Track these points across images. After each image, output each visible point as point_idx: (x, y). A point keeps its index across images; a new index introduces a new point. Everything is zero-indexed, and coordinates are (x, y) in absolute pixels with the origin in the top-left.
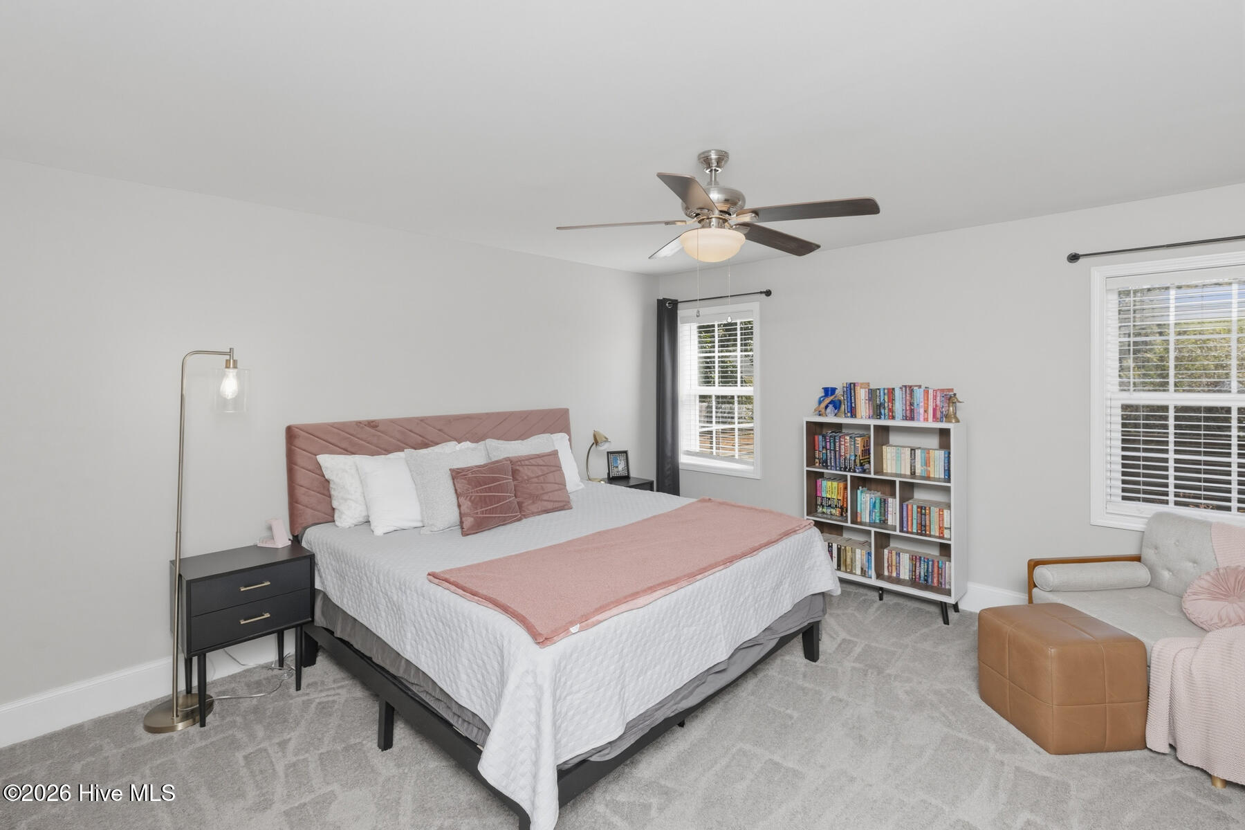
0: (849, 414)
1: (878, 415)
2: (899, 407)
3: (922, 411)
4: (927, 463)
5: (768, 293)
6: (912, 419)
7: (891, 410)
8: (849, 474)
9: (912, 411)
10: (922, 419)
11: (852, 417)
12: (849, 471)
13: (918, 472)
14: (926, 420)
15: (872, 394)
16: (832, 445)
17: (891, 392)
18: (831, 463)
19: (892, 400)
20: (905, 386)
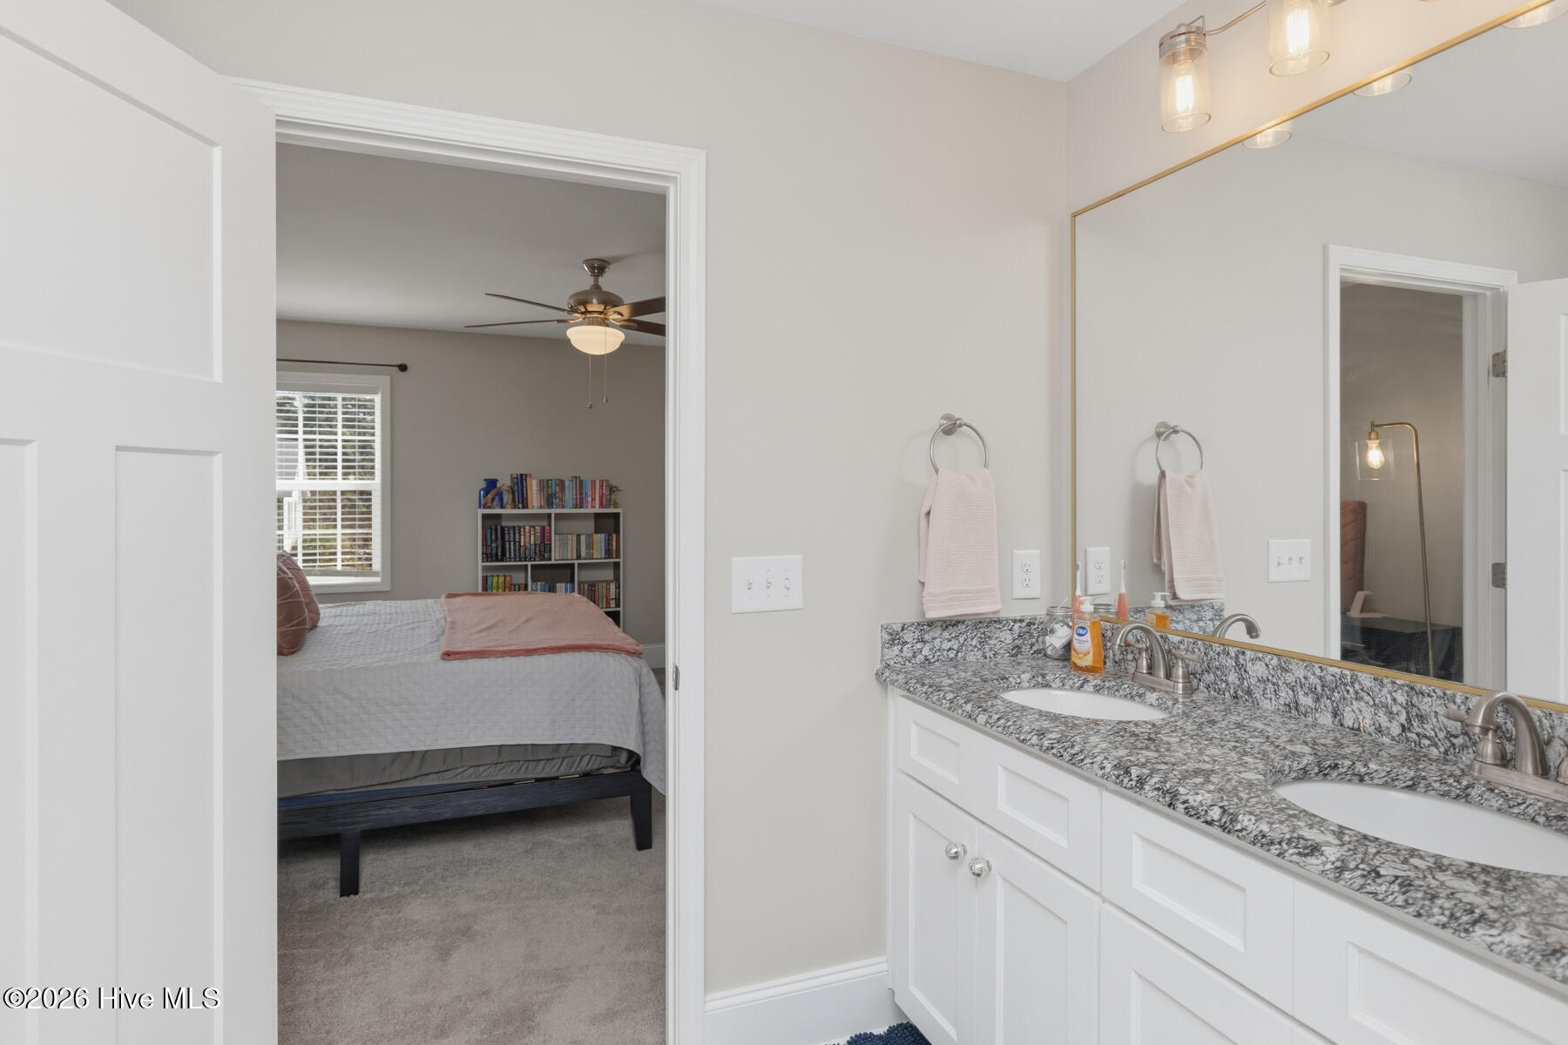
0: (520, 506)
1: (550, 505)
2: (569, 495)
3: (590, 499)
4: (590, 546)
5: (403, 368)
6: (581, 507)
7: (561, 500)
8: (529, 564)
9: (581, 499)
10: (590, 506)
11: (523, 508)
12: (530, 560)
13: (583, 554)
14: (593, 507)
15: (544, 485)
16: (512, 535)
17: (561, 483)
18: (510, 555)
19: (563, 489)
20: (576, 477)
